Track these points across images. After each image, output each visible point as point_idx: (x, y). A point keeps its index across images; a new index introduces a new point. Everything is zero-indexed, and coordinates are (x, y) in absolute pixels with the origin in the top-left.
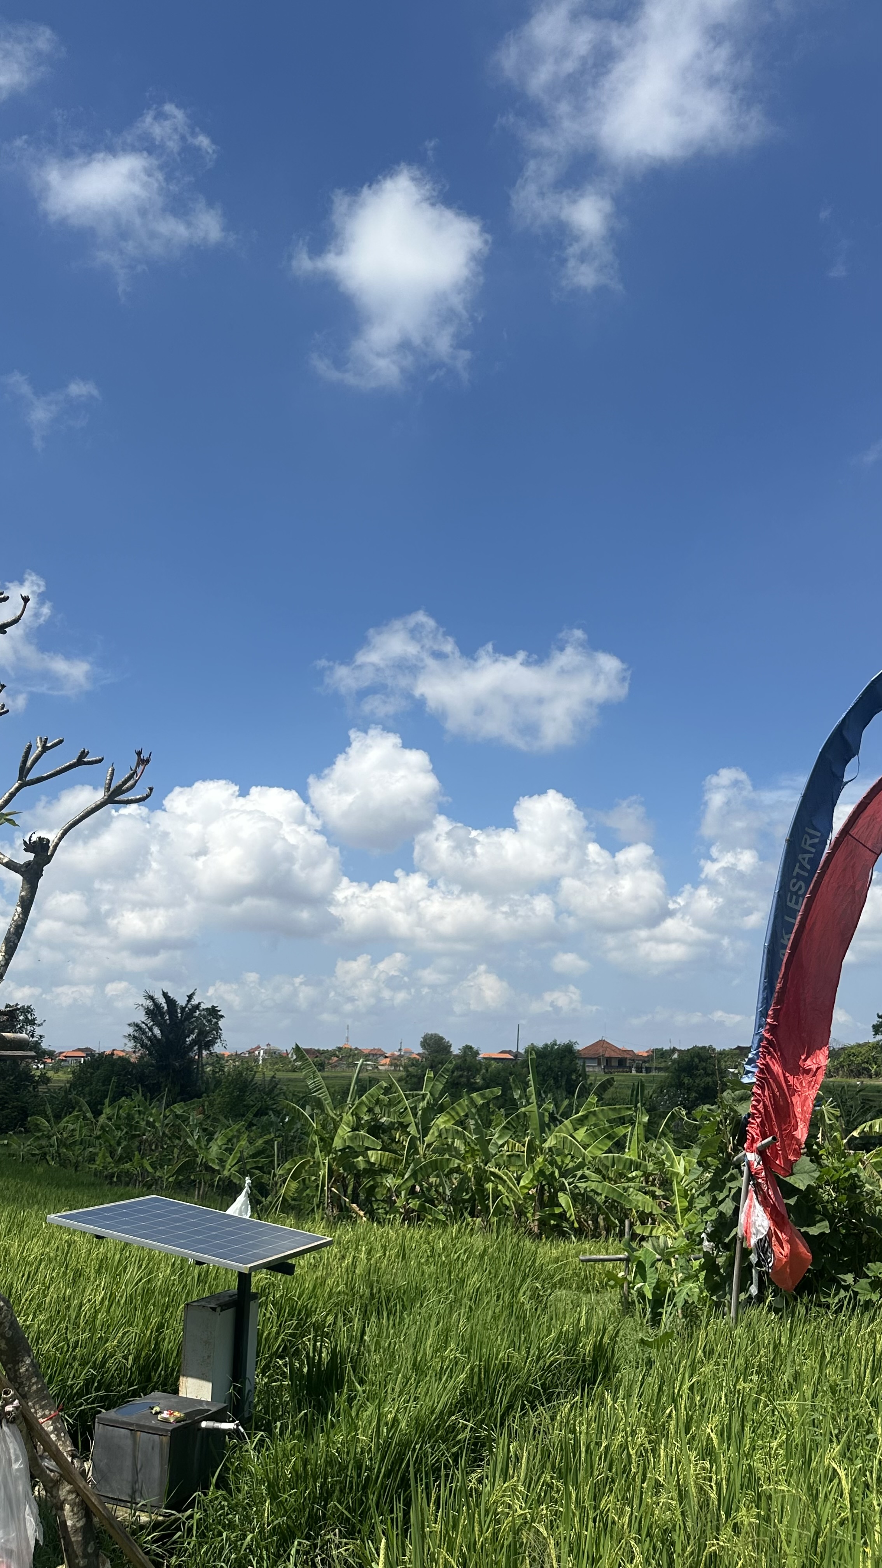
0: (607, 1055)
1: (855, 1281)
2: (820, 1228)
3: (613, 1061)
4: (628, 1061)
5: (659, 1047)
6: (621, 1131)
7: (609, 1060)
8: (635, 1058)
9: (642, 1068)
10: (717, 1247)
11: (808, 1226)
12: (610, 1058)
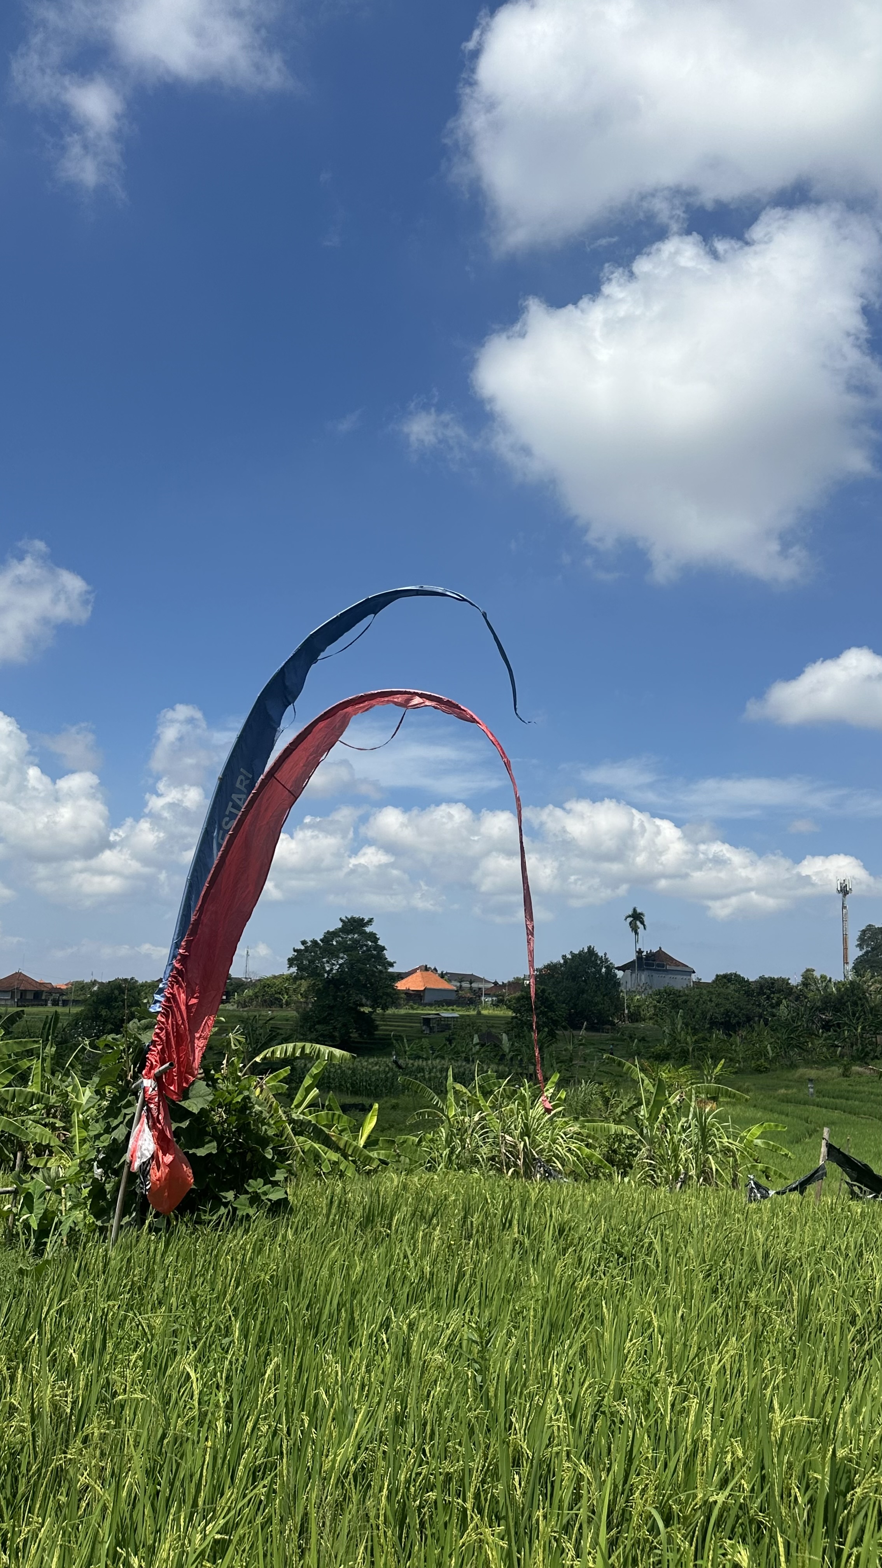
0: (22, 988)
1: (236, 1197)
2: (209, 1148)
3: (28, 994)
4: (44, 994)
5: (79, 980)
6: (24, 1064)
7: (23, 993)
8: (53, 990)
9: (58, 1000)
10: (106, 1173)
11: (197, 1148)
12: (26, 991)
